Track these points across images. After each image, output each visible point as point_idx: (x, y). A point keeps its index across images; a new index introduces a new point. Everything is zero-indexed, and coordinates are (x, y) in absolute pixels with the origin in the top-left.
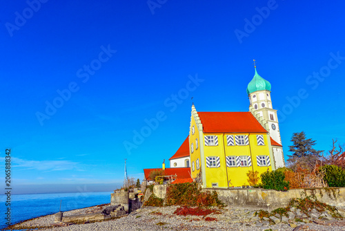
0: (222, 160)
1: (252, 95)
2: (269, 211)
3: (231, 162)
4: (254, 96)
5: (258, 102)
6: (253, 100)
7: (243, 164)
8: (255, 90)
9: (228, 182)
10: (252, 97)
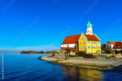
0: (91, 47)
1: (87, 28)
2: (107, 57)
3: (92, 48)
4: (88, 28)
5: (89, 30)
6: (88, 30)
7: (95, 48)
8: (89, 27)
9: (92, 52)
10: (87, 29)
